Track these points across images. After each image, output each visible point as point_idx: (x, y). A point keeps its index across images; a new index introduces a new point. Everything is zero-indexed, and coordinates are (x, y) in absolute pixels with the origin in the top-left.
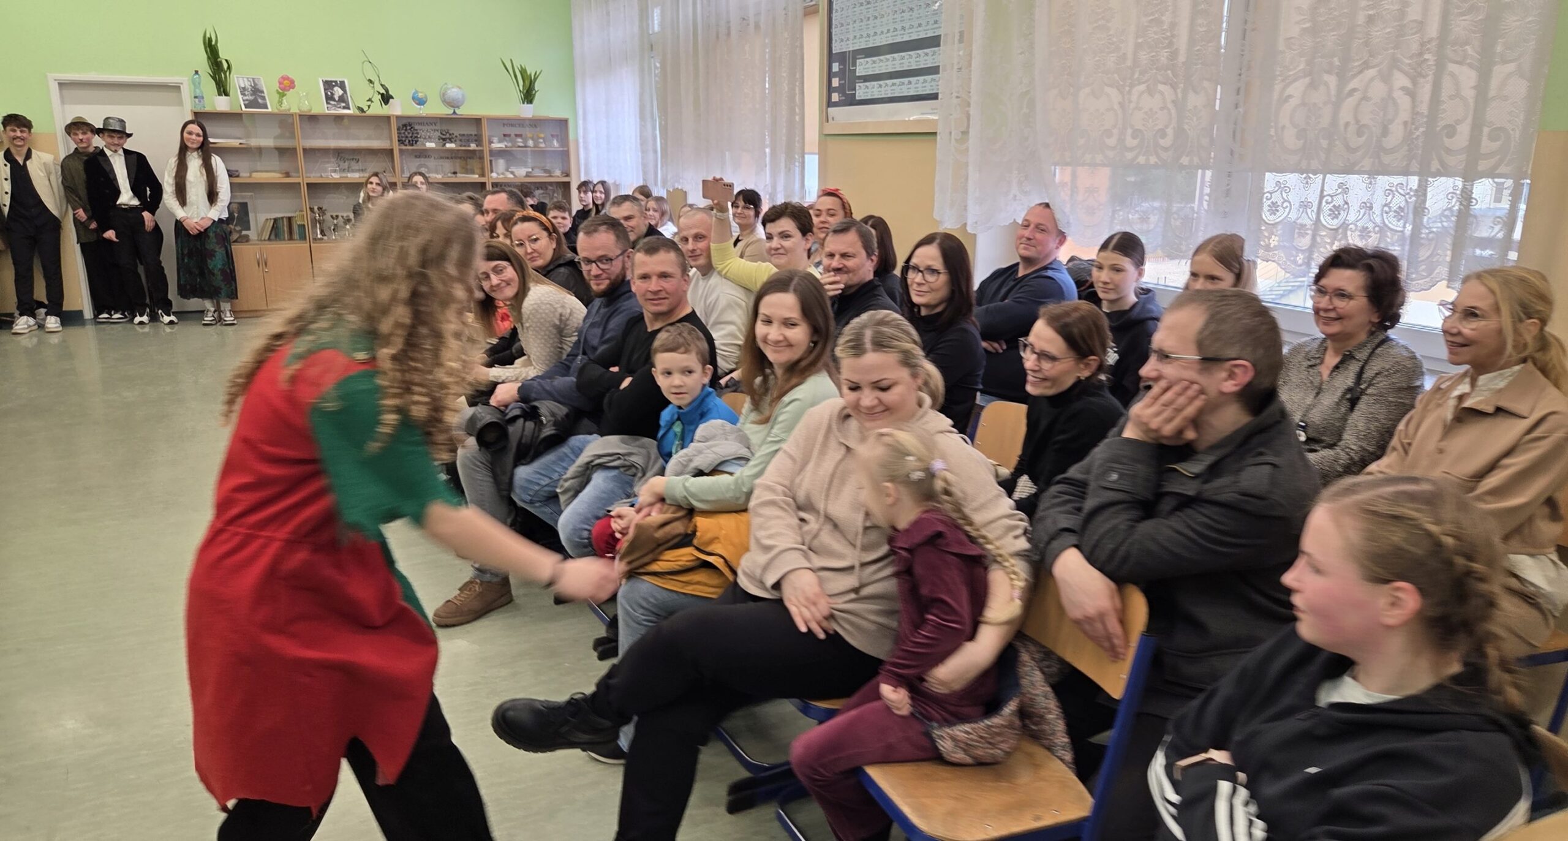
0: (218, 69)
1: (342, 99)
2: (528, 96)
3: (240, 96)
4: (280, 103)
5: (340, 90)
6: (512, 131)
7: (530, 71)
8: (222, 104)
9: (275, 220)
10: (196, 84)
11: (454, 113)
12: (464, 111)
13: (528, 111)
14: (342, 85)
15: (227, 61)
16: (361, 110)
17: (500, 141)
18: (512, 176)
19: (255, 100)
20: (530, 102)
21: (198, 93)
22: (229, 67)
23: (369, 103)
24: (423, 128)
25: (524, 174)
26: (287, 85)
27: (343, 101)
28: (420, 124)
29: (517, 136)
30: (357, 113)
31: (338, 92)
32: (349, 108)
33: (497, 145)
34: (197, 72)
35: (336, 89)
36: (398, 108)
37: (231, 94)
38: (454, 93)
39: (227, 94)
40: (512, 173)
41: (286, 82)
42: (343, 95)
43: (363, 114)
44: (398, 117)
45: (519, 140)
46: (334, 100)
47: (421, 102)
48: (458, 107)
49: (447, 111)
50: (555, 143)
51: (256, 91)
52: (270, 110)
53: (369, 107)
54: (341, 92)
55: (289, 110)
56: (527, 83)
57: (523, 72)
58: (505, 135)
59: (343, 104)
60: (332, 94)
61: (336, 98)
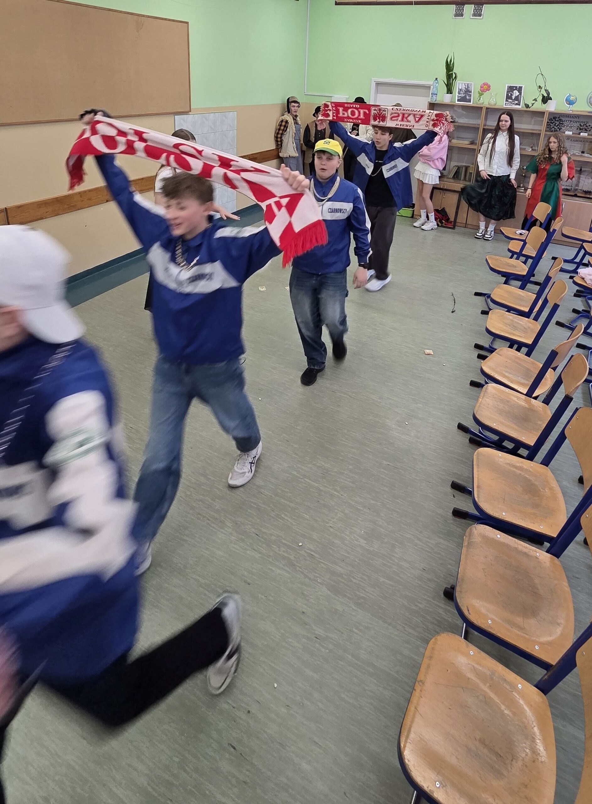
0: (450, 79)
1: (517, 98)
3: (457, 94)
4: (479, 100)
5: (517, 92)
8: (447, 99)
9: (459, 167)
14: (520, 89)
15: (455, 73)
16: (527, 106)
19: (466, 96)
21: (436, 91)
22: (455, 77)
23: (534, 102)
24: (567, 121)
26: (486, 88)
27: (517, 100)
28: (566, 118)
30: (525, 108)
31: (516, 93)
32: (519, 105)
34: (437, 79)
35: (515, 91)
36: (551, 107)
39: (450, 92)
42: (518, 95)
43: (528, 109)
44: (551, 113)
46: (511, 99)
47: (571, 103)
51: (468, 91)
52: (471, 104)
53: (532, 105)
54: (518, 94)
59: (516, 102)
60: (511, 95)
61: (513, 97)
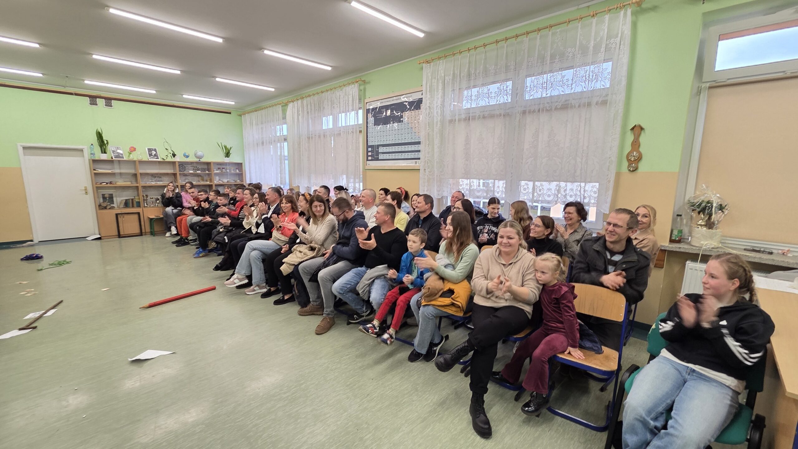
0: (102, 144)
1: (155, 155)
2: (228, 155)
3: (112, 154)
4: (129, 156)
5: (154, 152)
6: (221, 167)
7: (228, 147)
8: (104, 157)
9: (126, 200)
10: (92, 149)
11: (199, 160)
12: (203, 160)
13: (227, 160)
14: (155, 150)
15: (107, 141)
17: (217, 170)
18: (222, 182)
19: (119, 155)
20: (228, 157)
21: (93, 152)
22: (107, 143)
23: (167, 157)
24: (187, 165)
25: (226, 181)
26: (133, 150)
27: (156, 156)
28: (185, 164)
29: (223, 168)
30: (162, 160)
31: (154, 153)
32: (158, 159)
33: (215, 172)
34: (92, 145)
35: (153, 151)
36: (177, 159)
37: (108, 152)
38: (199, 153)
39: (105, 153)
40: (221, 181)
41: (132, 149)
43: (164, 161)
44: (179, 162)
45: (224, 170)
46: (152, 156)
47: (187, 157)
48: (201, 159)
49: (197, 160)
50: (237, 171)
52: (125, 159)
53: (167, 158)
54: (155, 153)
55: (133, 159)
56: (227, 151)
57: (225, 147)
58: (218, 168)
59: (156, 157)
60: (152, 153)
61: (153, 155)
